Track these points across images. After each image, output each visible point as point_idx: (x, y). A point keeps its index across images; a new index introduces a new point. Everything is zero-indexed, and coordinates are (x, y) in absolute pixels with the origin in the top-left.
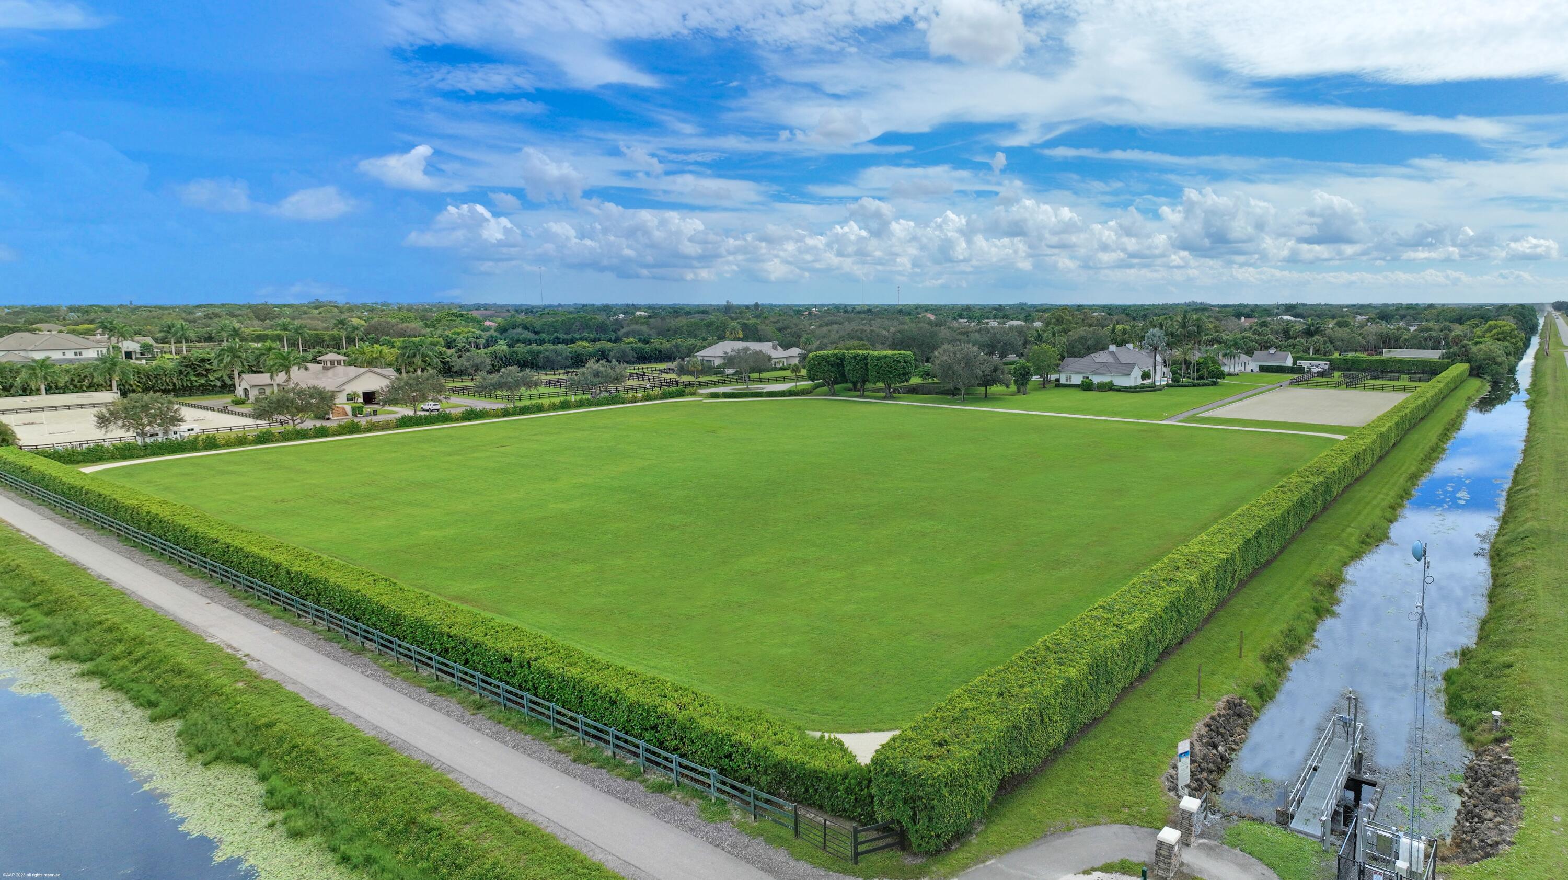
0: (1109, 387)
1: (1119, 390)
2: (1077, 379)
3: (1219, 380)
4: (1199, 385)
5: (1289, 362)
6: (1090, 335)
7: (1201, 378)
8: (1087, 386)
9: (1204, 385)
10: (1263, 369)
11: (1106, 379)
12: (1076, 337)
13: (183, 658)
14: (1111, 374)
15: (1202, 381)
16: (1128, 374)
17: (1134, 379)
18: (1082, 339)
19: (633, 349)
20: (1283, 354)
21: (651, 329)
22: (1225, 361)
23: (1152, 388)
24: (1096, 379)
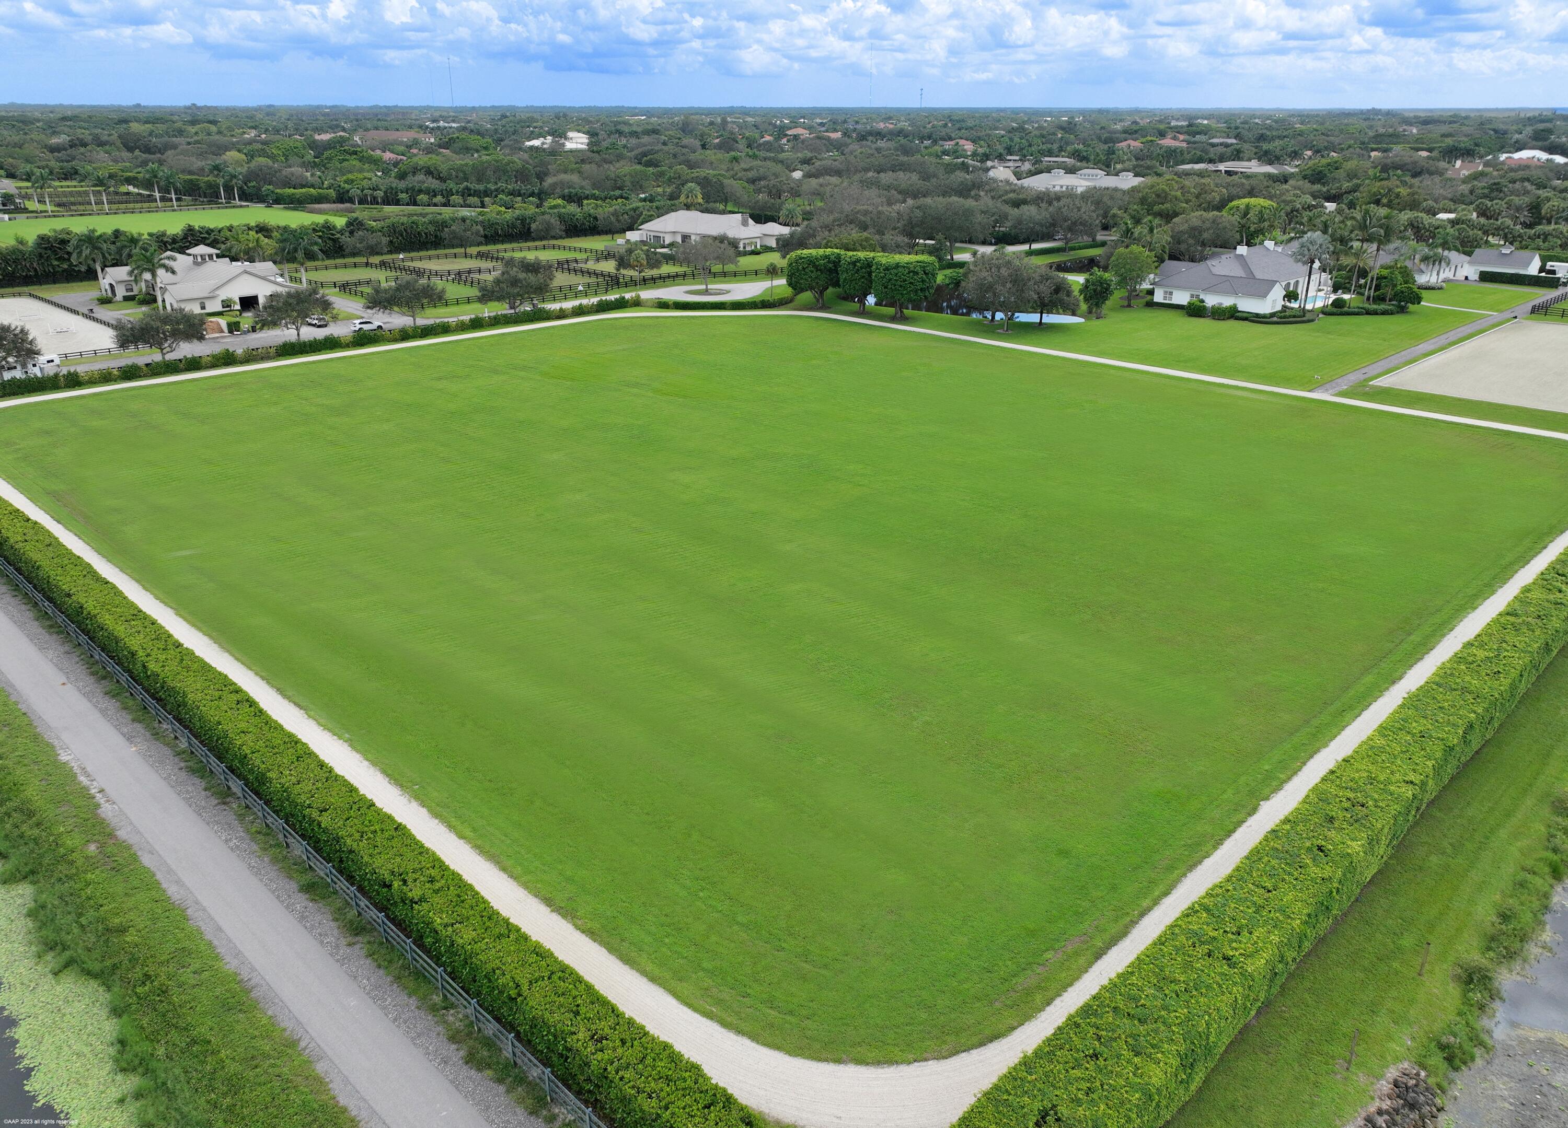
0: (1233, 314)
1: (1246, 319)
2: (1181, 298)
3: (1409, 305)
4: (1375, 313)
5: (1533, 269)
6: (1208, 225)
7: (1380, 299)
8: (1196, 311)
9: (1384, 313)
10: (1486, 277)
11: (1227, 302)
12: (1185, 227)
13: (33, 792)
14: (1235, 293)
15: (1382, 307)
16: (1263, 295)
17: (1272, 302)
18: (1195, 232)
19: (561, 217)
20: (1525, 253)
21: (584, 179)
22: (1423, 266)
23: (1301, 317)
24: (1211, 301)
